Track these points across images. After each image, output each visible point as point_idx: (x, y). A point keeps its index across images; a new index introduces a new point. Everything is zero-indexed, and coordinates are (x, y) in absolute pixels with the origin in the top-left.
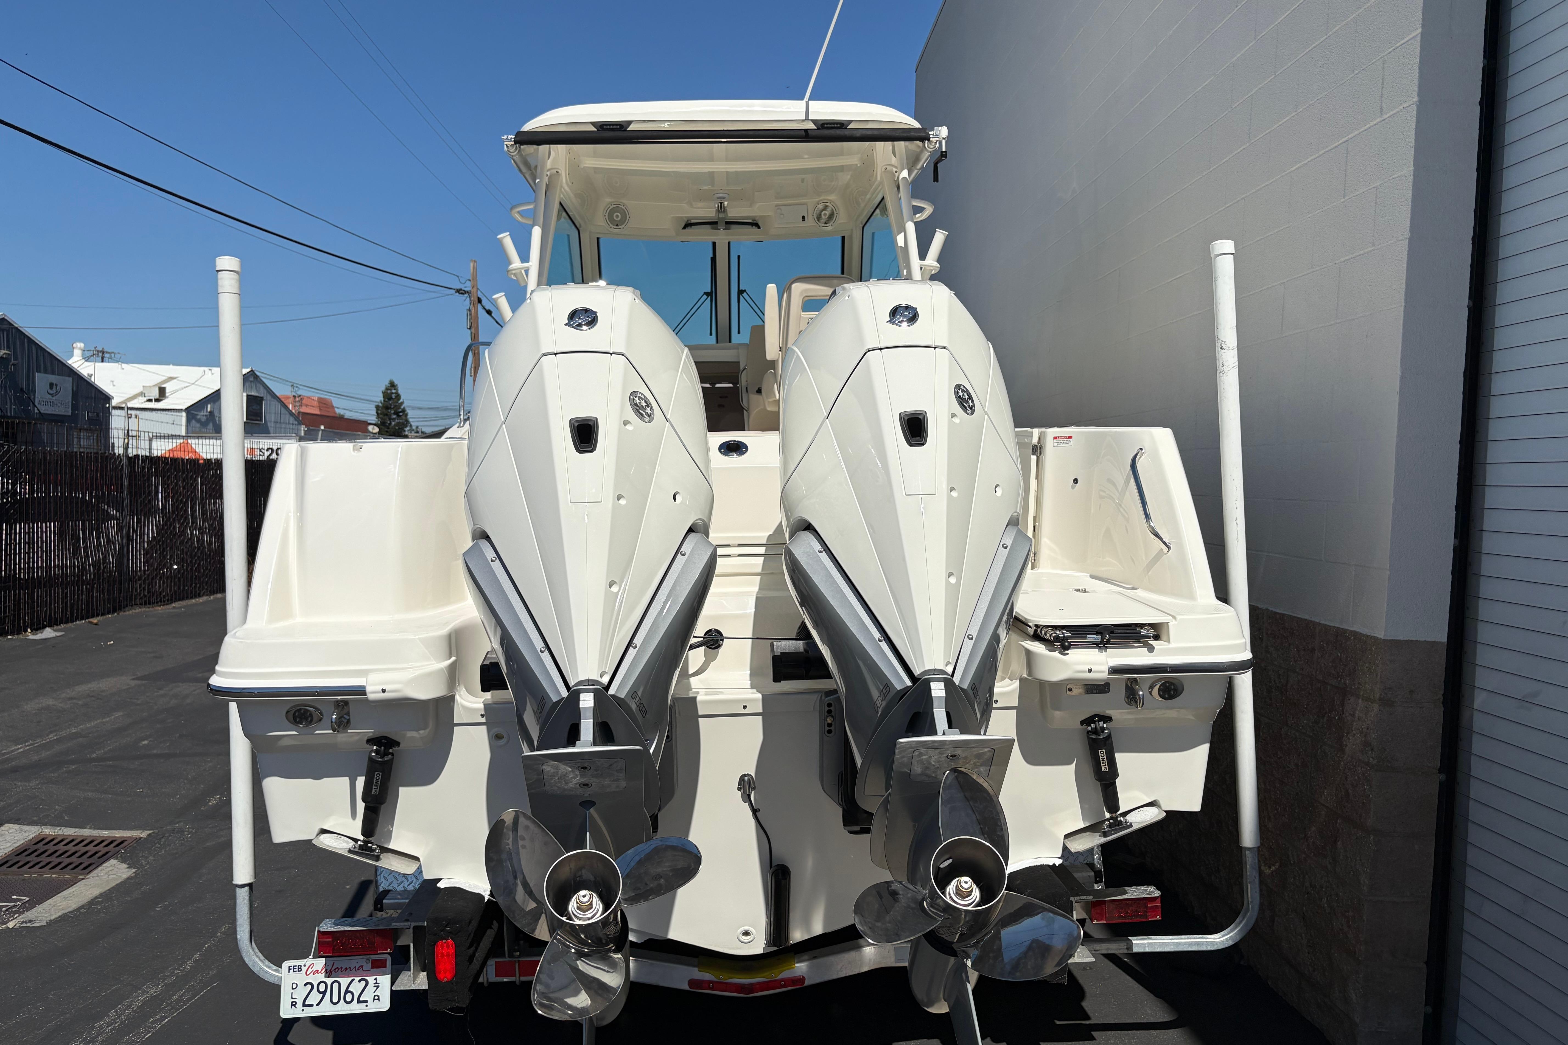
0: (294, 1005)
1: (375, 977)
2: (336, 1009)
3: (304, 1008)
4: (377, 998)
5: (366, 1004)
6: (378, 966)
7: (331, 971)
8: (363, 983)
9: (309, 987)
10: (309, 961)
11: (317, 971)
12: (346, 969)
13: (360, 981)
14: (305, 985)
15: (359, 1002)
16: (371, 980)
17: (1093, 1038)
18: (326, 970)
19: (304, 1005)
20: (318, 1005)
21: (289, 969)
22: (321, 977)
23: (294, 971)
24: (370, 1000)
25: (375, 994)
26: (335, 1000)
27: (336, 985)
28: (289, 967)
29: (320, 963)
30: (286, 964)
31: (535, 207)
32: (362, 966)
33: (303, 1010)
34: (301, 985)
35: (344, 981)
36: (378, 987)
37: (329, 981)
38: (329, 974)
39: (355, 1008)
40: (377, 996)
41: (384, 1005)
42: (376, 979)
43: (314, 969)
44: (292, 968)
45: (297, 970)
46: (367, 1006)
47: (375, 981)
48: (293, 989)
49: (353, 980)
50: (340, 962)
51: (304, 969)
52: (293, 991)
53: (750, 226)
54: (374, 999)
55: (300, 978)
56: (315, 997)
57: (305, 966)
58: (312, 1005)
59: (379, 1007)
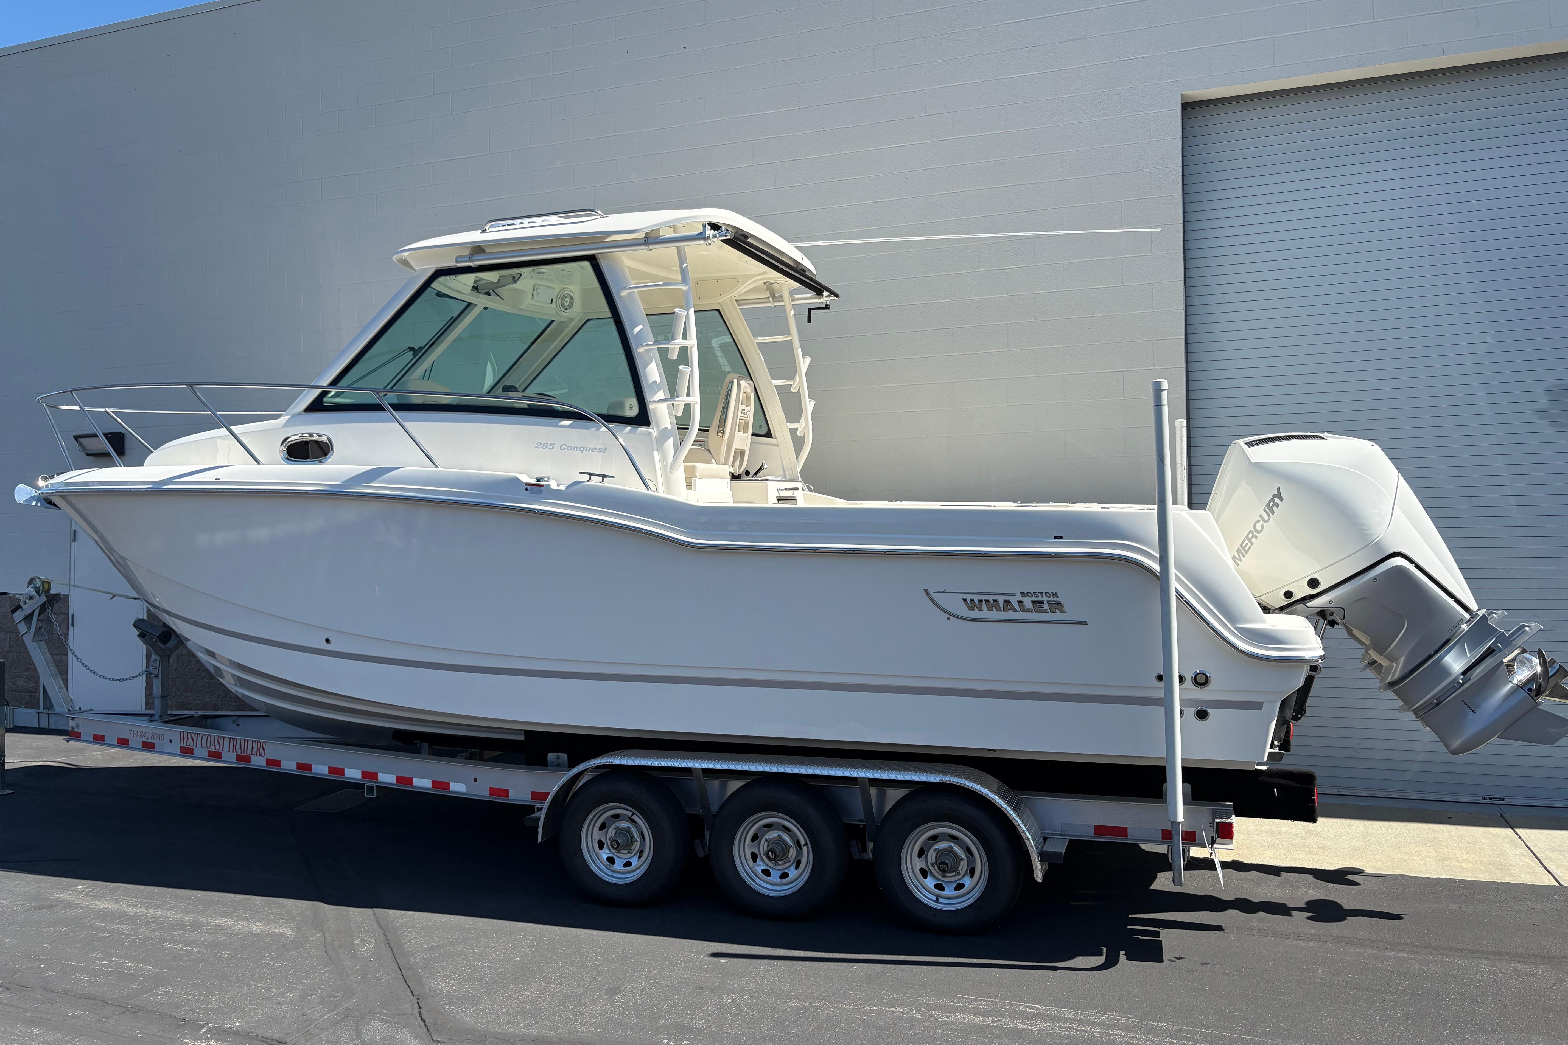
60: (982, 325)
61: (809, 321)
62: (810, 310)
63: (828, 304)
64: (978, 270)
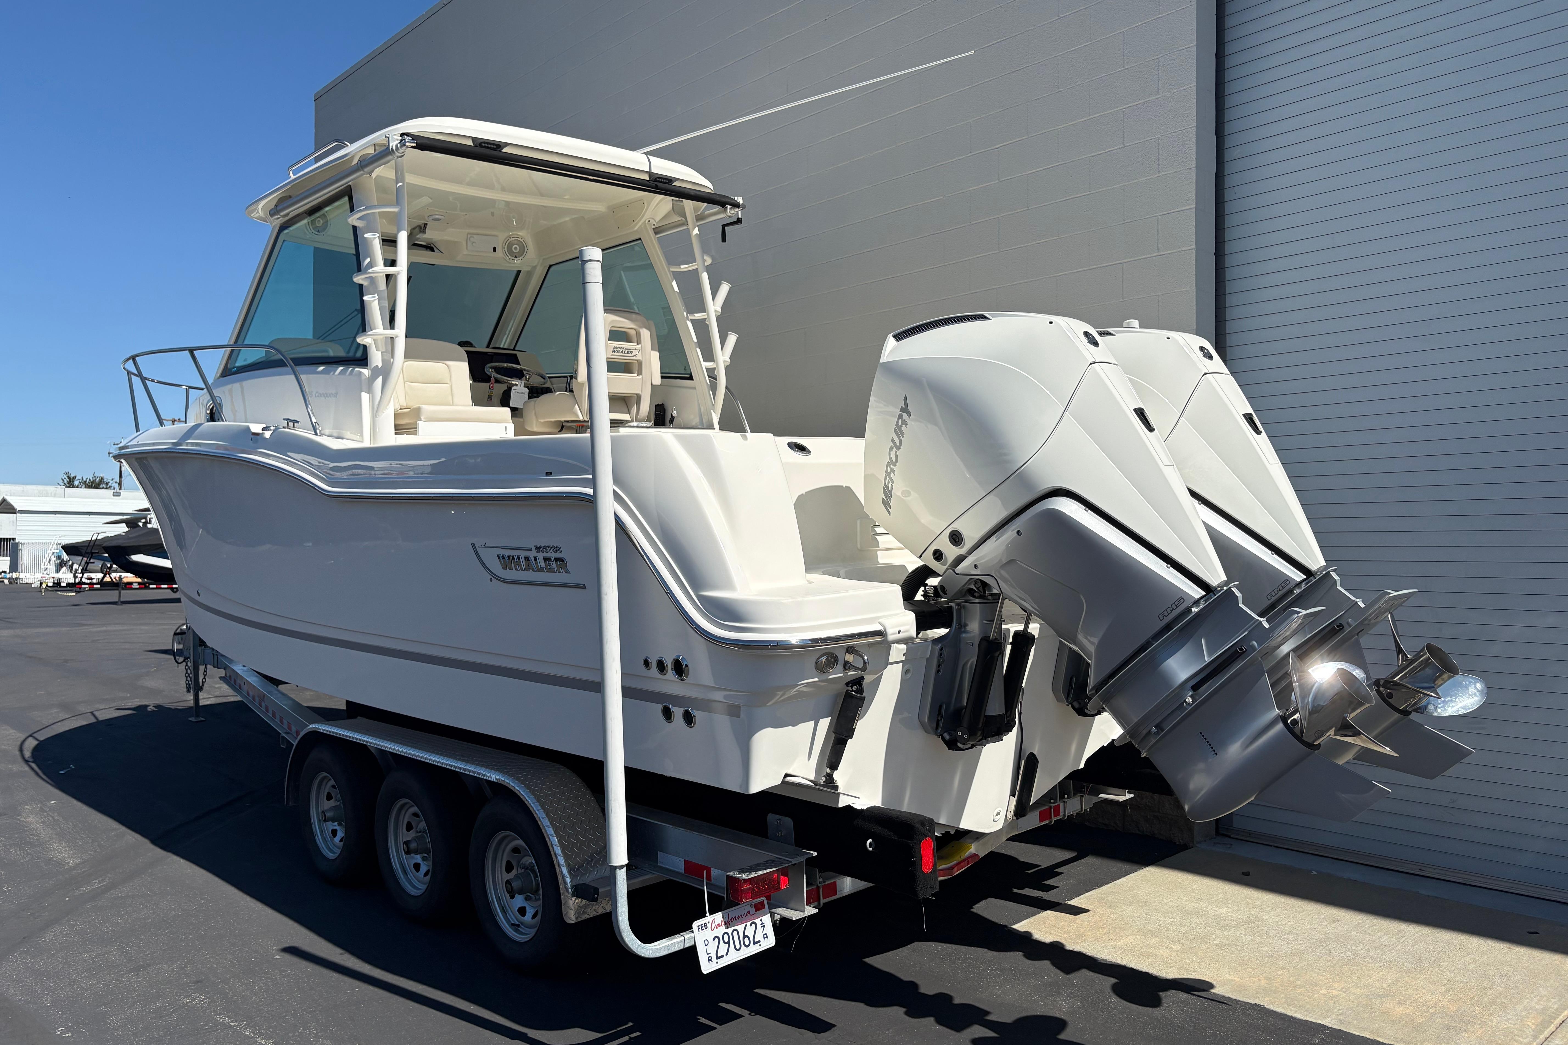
0: (711, 960)
1: (760, 919)
2: (740, 955)
3: (718, 960)
4: (766, 936)
5: (759, 944)
6: (759, 908)
7: (728, 922)
8: (753, 925)
9: (717, 940)
10: (709, 918)
11: (719, 924)
12: (739, 917)
13: (751, 925)
14: (714, 940)
15: (755, 943)
16: (758, 921)
17: (1061, 873)
18: (725, 922)
19: (718, 958)
20: (727, 955)
21: (699, 929)
22: (723, 929)
23: (702, 930)
24: (762, 939)
25: (764, 933)
26: (738, 947)
27: (735, 933)
28: (698, 926)
29: (718, 917)
30: (695, 925)
31: (401, 210)
32: (749, 912)
33: (717, 963)
34: (711, 940)
35: (740, 928)
36: (764, 926)
37: (730, 931)
38: (728, 925)
39: (754, 950)
40: (766, 934)
41: (771, 942)
42: (761, 920)
43: (716, 923)
44: (700, 927)
45: (704, 928)
46: (760, 945)
47: (761, 923)
48: (706, 945)
49: (746, 925)
50: (734, 912)
51: (709, 925)
52: (706, 947)
53: (425, 249)
54: (764, 938)
55: (709, 934)
56: (723, 948)
57: (709, 922)
58: (722, 956)
59: (768, 944)
60: (974, 223)
61: (724, 239)
62: (724, 227)
63: (740, 217)
64: (970, 154)
